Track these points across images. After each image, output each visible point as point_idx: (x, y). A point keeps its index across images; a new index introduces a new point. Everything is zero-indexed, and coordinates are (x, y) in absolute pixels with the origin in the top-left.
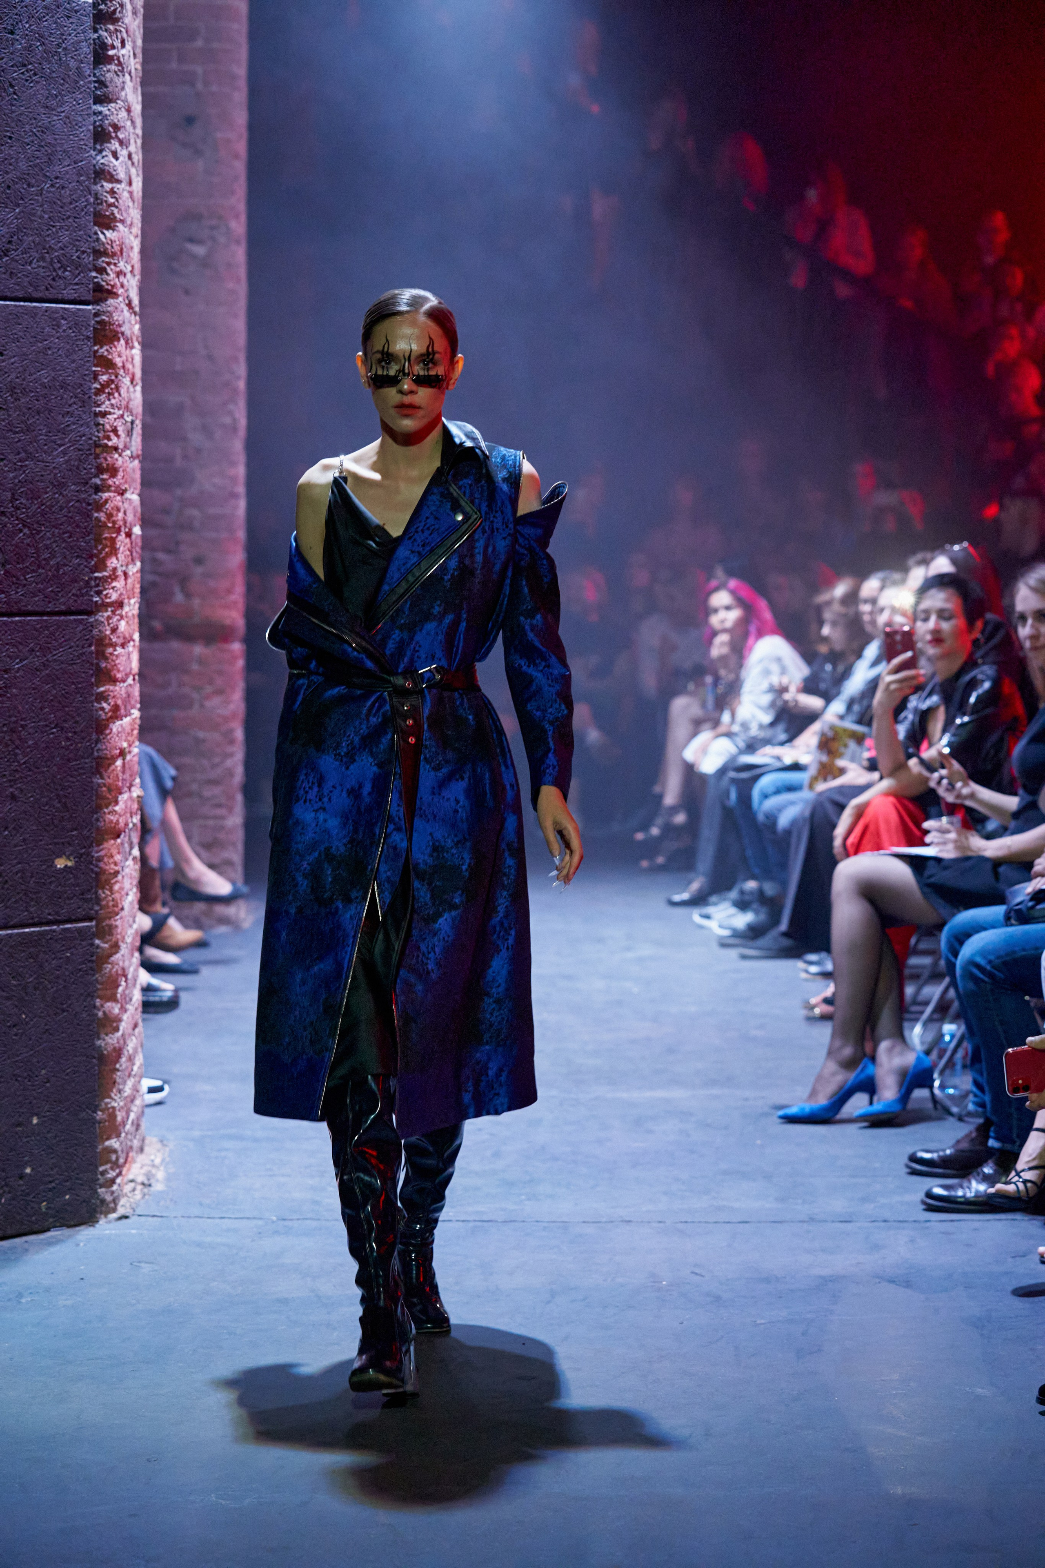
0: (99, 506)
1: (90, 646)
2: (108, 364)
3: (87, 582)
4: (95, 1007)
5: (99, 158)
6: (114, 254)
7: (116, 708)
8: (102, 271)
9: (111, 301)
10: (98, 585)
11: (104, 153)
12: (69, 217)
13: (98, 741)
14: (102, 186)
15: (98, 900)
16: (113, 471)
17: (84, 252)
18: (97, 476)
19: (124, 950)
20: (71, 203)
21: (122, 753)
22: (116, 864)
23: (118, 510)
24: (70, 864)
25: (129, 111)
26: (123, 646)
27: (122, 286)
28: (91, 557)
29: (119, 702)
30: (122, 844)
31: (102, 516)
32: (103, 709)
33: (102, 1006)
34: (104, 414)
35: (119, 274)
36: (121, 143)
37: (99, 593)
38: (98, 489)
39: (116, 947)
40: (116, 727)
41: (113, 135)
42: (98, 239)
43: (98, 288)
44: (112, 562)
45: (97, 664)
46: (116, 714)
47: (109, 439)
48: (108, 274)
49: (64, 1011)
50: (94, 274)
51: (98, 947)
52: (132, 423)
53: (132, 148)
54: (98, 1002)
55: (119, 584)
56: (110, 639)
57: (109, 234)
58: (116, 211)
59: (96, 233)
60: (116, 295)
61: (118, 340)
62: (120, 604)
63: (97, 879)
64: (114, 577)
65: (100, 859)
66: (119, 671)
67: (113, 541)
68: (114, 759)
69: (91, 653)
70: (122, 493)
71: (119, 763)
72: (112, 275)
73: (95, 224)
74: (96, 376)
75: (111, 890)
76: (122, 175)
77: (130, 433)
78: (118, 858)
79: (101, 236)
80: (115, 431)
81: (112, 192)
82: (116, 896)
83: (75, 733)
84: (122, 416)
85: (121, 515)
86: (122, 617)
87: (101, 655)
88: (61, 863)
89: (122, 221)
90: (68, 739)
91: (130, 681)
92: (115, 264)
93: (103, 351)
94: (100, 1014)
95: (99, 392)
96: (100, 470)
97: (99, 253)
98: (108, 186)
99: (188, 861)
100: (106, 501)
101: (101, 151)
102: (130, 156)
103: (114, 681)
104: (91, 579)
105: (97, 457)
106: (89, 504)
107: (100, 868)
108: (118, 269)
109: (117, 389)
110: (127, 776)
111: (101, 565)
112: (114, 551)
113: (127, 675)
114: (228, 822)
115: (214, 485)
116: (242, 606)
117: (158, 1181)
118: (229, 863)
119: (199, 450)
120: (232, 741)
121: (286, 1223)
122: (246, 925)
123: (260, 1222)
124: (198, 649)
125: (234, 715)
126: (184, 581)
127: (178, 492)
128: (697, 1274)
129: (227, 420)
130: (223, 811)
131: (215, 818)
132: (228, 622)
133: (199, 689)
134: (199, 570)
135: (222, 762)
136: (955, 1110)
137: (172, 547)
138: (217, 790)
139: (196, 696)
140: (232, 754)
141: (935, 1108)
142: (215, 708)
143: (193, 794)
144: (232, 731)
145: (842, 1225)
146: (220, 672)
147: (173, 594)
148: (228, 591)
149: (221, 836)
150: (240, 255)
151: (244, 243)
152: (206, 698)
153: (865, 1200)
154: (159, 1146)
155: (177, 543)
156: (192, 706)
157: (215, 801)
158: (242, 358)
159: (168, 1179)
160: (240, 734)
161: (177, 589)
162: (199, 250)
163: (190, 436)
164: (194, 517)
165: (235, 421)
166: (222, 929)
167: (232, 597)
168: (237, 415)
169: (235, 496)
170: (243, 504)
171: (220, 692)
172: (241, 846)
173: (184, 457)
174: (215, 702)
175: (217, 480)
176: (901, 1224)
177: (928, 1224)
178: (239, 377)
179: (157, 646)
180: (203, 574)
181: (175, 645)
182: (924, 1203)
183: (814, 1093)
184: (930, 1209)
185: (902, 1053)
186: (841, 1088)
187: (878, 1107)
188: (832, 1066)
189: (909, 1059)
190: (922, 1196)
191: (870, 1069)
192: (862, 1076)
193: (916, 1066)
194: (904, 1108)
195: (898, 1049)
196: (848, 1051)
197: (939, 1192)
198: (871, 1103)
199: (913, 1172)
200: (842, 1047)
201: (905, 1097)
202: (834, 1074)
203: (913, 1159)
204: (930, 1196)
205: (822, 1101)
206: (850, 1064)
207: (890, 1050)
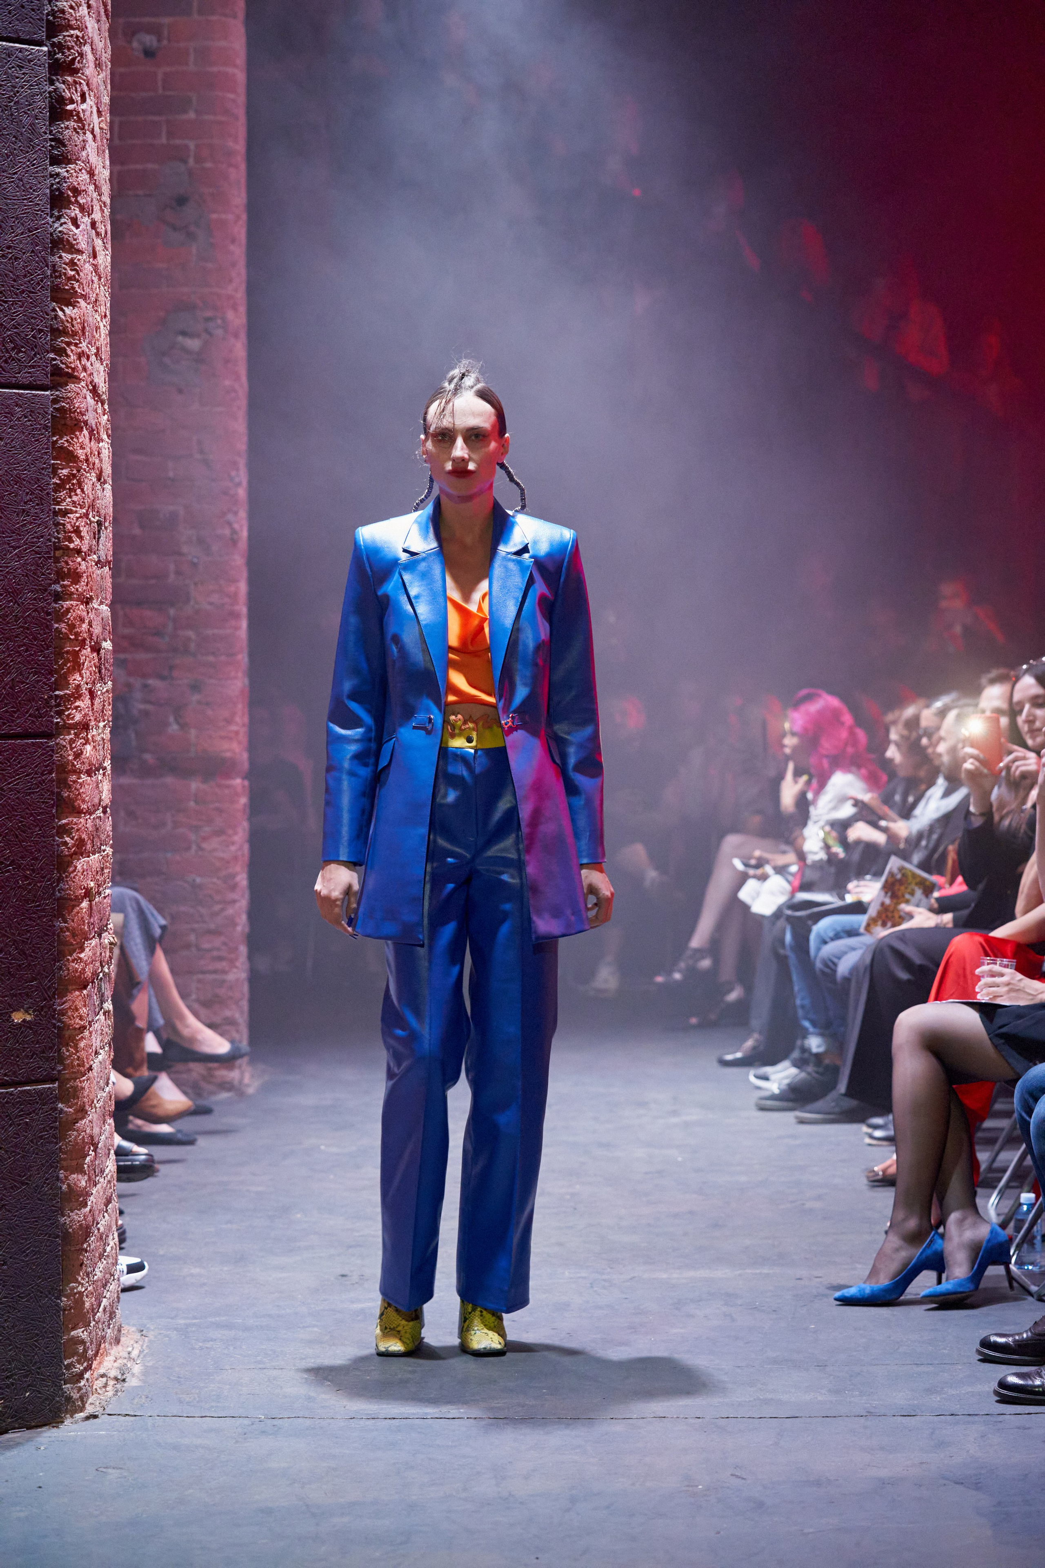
0: (60, 616)
1: (50, 773)
2: (70, 457)
3: (47, 702)
4: (58, 1178)
5: (56, 225)
6: (75, 334)
7: (81, 843)
8: (61, 352)
9: (72, 386)
10: (58, 705)
11: (63, 220)
12: (23, 292)
13: (60, 880)
14: (60, 257)
15: (61, 1060)
16: (76, 577)
17: (40, 331)
18: (56, 582)
19: (93, 1115)
20: (25, 276)
21: (88, 894)
22: (81, 1018)
23: (82, 620)
24: (28, 1018)
25: (91, 173)
26: (89, 773)
27: (85, 369)
28: (51, 673)
29: (84, 836)
30: (89, 996)
31: (63, 627)
32: (66, 843)
33: (66, 1178)
34: (65, 513)
35: (80, 356)
36: (82, 208)
37: (60, 713)
38: (58, 597)
39: (82, 1112)
40: (80, 864)
41: (73, 199)
42: (56, 317)
43: (57, 372)
44: (76, 679)
45: (59, 794)
46: (81, 850)
47: (71, 540)
48: (68, 356)
49: (23, 1184)
50: (52, 355)
51: (61, 1111)
52: (99, 524)
53: (97, 216)
54: (62, 1174)
55: (84, 703)
56: (73, 765)
57: (68, 310)
58: (76, 285)
59: (54, 310)
60: (78, 380)
61: (81, 430)
62: (85, 726)
63: (60, 1036)
64: (77, 696)
65: (63, 1013)
66: (84, 801)
67: (76, 654)
68: (78, 900)
69: (52, 780)
70: (87, 601)
71: (85, 904)
72: (73, 357)
73: (53, 300)
74: (55, 470)
75: (76, 1047)
76: (83, 245)
77: (96, 536)
78: (84, 1011)
79: (60, 313)
80: (77, 531)
81: (72, 264)
82: (83, 1054)
83: (33, 871)
84: (86, 515)
85: (85, 626)
86: (87, 742)
87: (63, 783)
88: (18, 1017)
89: (85, 297)
90: (26, 878)
91: (99, 813)
92: (76, 345)
93: (63, 442)
94: (64, 1187)
95: (58, 488)
96: (61, 575)
97: (57, 332)
98: (67, 257)
99: (182, 1017)
100: (68, 610)
101: (59, 218)
102: (93, 224)
103: (79, 812)
104: (51, 697)
105: (57, 560)
106: (48, 614)
107: (63, 1022)
108: (79, 350)
109: (80, 484)
110: (95, 919)
111: (62, 682)
112: (78, 667)
113: (96, 807)
114: (231, 977)
115: (211, 604)
116: (243, 737)
117: (133, 1375)
118: (231, 1022)
119: (195, 565)
120: (234, 888)
121: (275, 1422)
122: (251, 1091)
123: (246, 1422)
124: (195, 785)
125: (236, 858)
126: (178, 711)
127: (172, 612)
128: (737, 1477)
129: (227, 532)
130: (224, 964)
131: (215, 972)
132: (228, 755)
133: (196, 829)
134: (195, 697)
135: (223, 910)
136: (1034, 1289)
137: (165, 673)
138: (218, 942)
139: (193, 837)
140: (234, 902)
141: (1011, 1287)
142: (214, 850)
143: (188, 946)
144: (233, 876)
145: (904, 1419)
146: (220, 811)
147: (166, 724)
148: (229, 721)
149: (222, 992)
150: (239, 349)
151: (243, 336)
152: (204, 839)
153: (930, 1391)
154: (137, 1336)
155: (171, 668)
156: (188, 848)
157: (215, 953)
158: (242, 463)
159: (146, 1373)
160: (242, 879)
161: (171, 719)
162: (193, 344)
163: (185, 549)
164: (189, 639)
165: (234, 532)
166: (224, 1095)
167: (234, 728)
168: (236, 526)
169: (236, 616)
170: (244, 624)
171: (220, 832)
172: (245, 1004)
173: (178, 573)
174: (214, 843)
175: (215, 598)
176: (971, 1418)
177: (1001, 1418)
178: (239, 484)
179: (149, 781)
180: (199, 702)
181: (169, 780)
182: (996, 1393)
183: (874, 1272)
184: (1004, 1400)
185: (974, 1225)
186: (905, 1266)
187: (946, 1286)
188: (895, 1241)
189: (983, 1232)
190: (994, 1385)
191: (939, 1244)
192: (929, 1252)
193: (989, 1241)
194: (977, 1288)
195: (969, 1221)
196: (912, 1224)
197: (1013, 1380)
198: (939, 1282)
199: (986, 1360)
200: (905, 1220)
201: (977, 1275)
202: (897, 1250)
203: (986, 1344)
204: (1003, 1384)
205: (884, 1281)
206: (914, 1238)
207: (961, 1222)
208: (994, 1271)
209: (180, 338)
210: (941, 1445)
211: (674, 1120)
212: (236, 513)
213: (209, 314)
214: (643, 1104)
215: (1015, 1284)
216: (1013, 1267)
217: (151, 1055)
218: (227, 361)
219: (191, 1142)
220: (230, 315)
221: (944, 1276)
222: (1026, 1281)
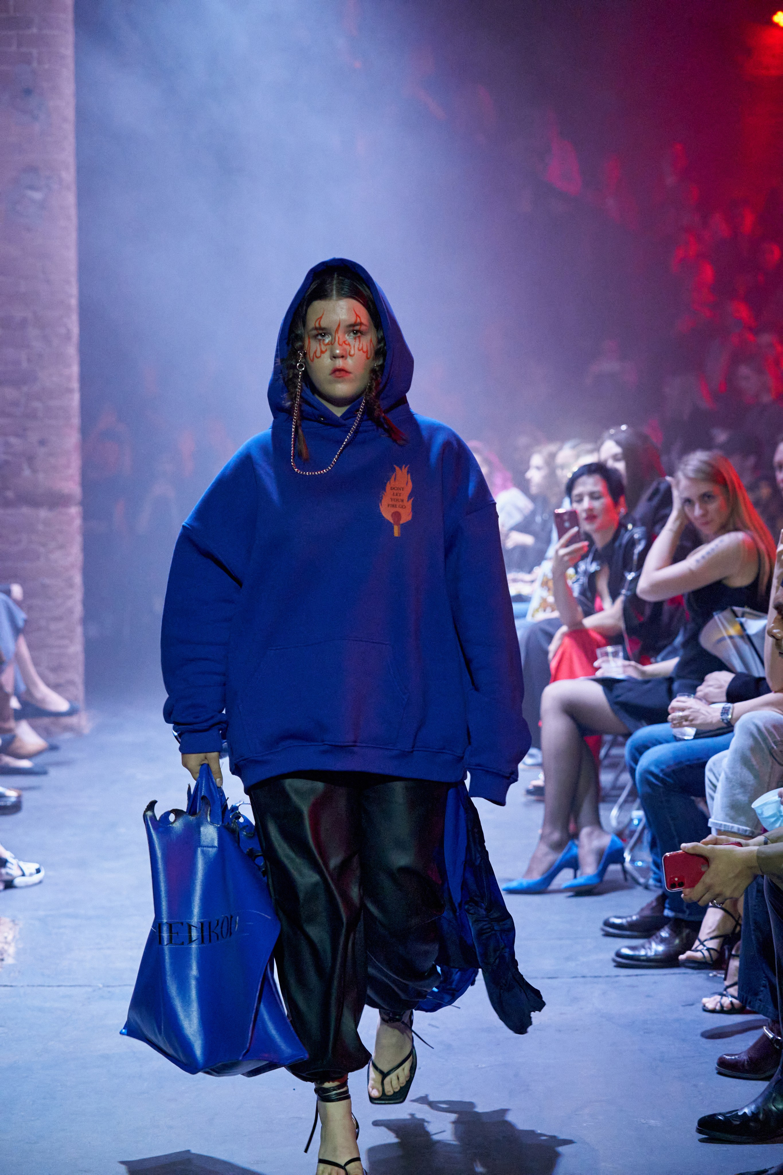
99: (36, 686)
114: (71, 650)
115: (53, 383)
116: (77, 478)
117: (9, 955)
118: (71, 683)
119: (41, 355)
120: (71, 586)
121: (110, 989)
122: (86, 731)
123: (90, 989)
124: (43, 513)
125: (73, 565)
126: (31, 459)
127: (25, 389)
128: (433, 1026)
129: (63, 331)
130: (66, 642)
131: (59, 647)
132: (66, 491)
133: (44, 545)
134: (43, 450)
135: (64, 602)
136: (642, 880)
137: (21, 433)
138: (61, 625)
139: (42, 550)
140: (72, 596)
141: (626, 879)
142: (58, 559)
143: (40, 629)
144: (71, 578)
145: (549, 981)
146: (61, 531)
147: (22, 470)
148: (66, 467)
149: (64, 661)
150: (70, 198)
151: (73, 189)
152: (50, 552)
153: (568, 959)
154: (11, 925)
155: (25, 429)
156: (39, 559)
157: (59, 634)
158: (74, 279)
159: (18, 953)
160: (78, 579)
161: (25, 466)
162: (37, 196)
163: (33, 344)
164: (37, 408)
165: (69, 331)
166: (67, 736)
167: (70, 471)
168: (70, 326)
169: (70, 391)
170: (76, 397)
171: (61, 547)
172: (81, 668)
173: (29, 360)
174: (57, 555)
175: (55, 378)
176: (596, 980)
177: (617, 979)
178: (72, 295)
179: (10, 511)
180: (45, 454)
181: (25, 510)
182: (614, 961)
183: (529, 871)
184: (619, 965)
185: (599, 837)
186: (551, 866)
187: (581, 880)
188: (544, 848)
189: (605, 841)
190: (612, 955)
191: (574, 850)
192: (568, 856)
193: (611, 847)
194: (601, 881)
195: (597, 833)
196: (556, 836)
197: (626, 951)
198: (575, 877)
199: (607, 935)
200: (551, 833)
201: (602, 872)
202: (546, 854)
203: (607, 923)
204: (619, 955)
205: (536, 877)
206: (558, 846)
207: (590, 835)
208: (614, 868)
209: (28, 192)
210: (575, 1000)
212: (69, 317)
213: (48, 173)
215: (628, 877)
216: (628, 865)
217: (15, 710)
218: (62, 207)
219: (44, 773)
220: (64, 174)
221: (579, 873)
222: (636, 874)
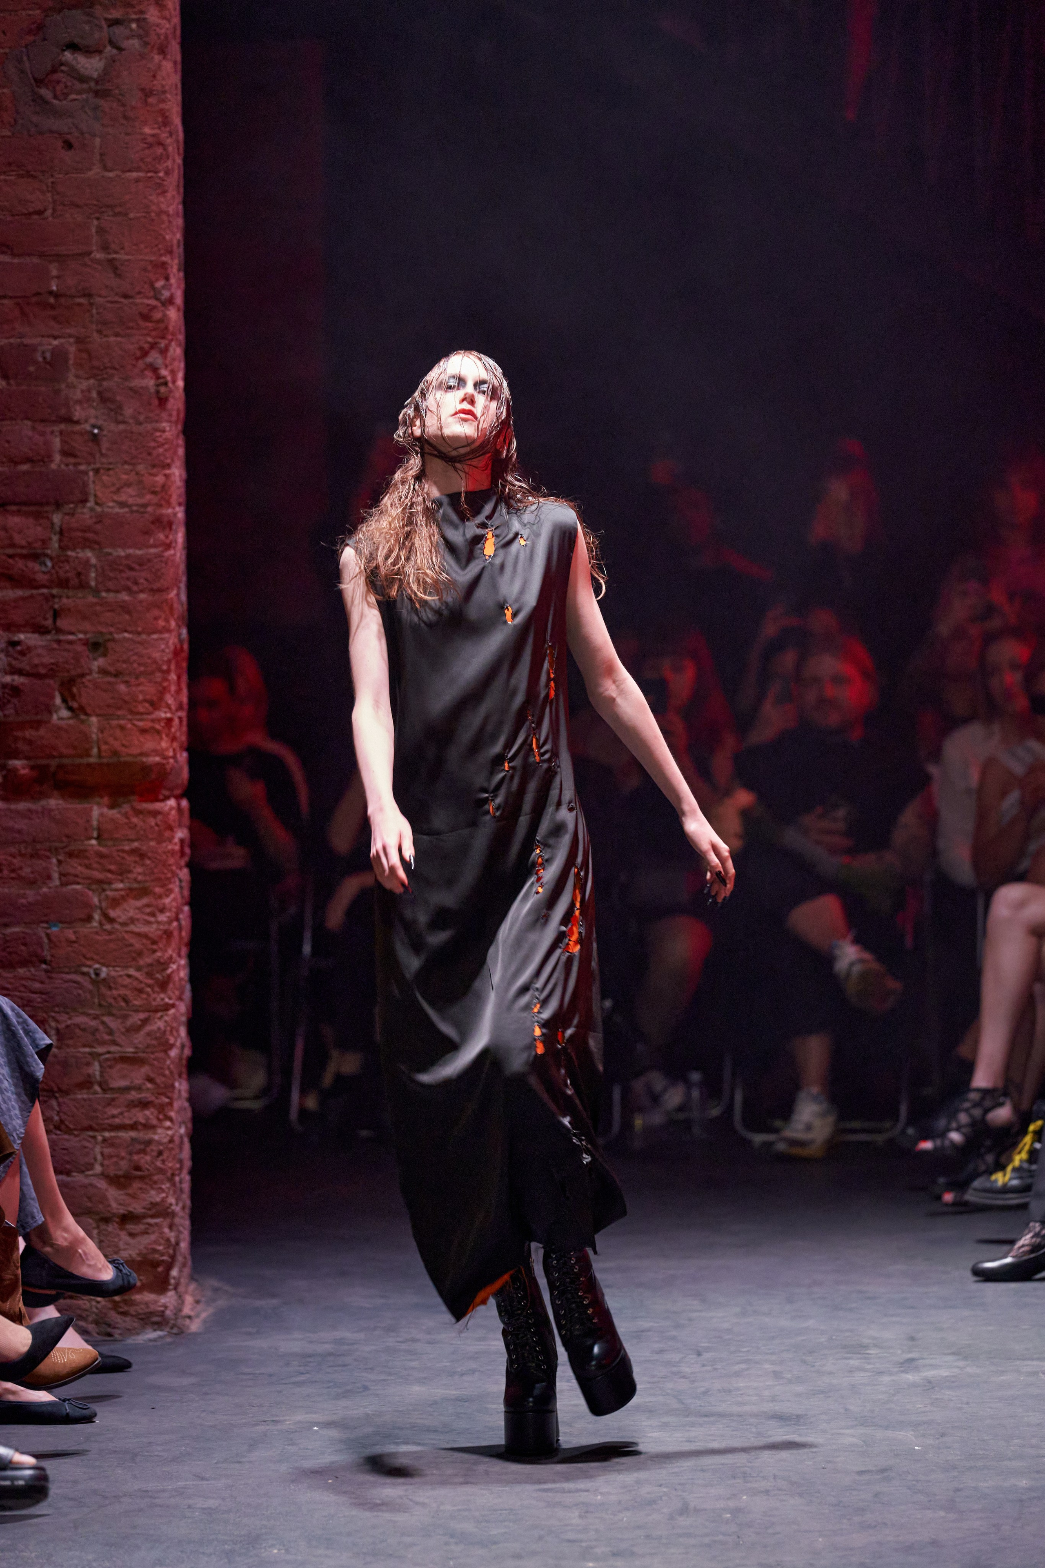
114: (160, 1135)
115: (122, 504)
116: (180, 730)
119: (95, 438)
120: (165, 984)
122: (194, 1327)
124: (97, 811)
125: (168, 934)
126: (69, 685)
127: (57, 518)
129: (150, 382)
130: (149, 1113)
131: (133, 1127)
132: (152, 759)
133: (101, 884)
134: (99, 663)
135: (145, 1022)
137: (49, 623)
138: (138, 1075)
139: (95, 899)
140: (167, 1007)
142: (132, 920)
143: (86, 1084)
144: (163, 965)
146: (142, 855)
147: (49, 709)
148: (155, 704)
149: (145, 1160)
150: (168, 72)
151: (175, 49)
152: (115, 903)
155: (56, 613)
156: (89, 918)
157: (134, 1095)
158: (175, 265)
160: (180, 969)
161: (58, 701)
162: (91, 66)
163: (78, 413)
164: (87, 563)
165: (161, 382)
166: (151, 1334)
167: (164, 714)
168: (164, 372)
169: (166, 525)
170: (180, 537)
171: (141, 891)
172: (185, 1180)
173: (67, 453)
174: (130, 909)
175: (129, 495)
178: (170, 301)
180: (103, 671)
181: (55, 803)
209: (68, 55)
211: (910, 1377)
212: (164, 352)
213: (115, 14)
214: (858, 1349)
218: (147, 93)
220: (152, 14)
